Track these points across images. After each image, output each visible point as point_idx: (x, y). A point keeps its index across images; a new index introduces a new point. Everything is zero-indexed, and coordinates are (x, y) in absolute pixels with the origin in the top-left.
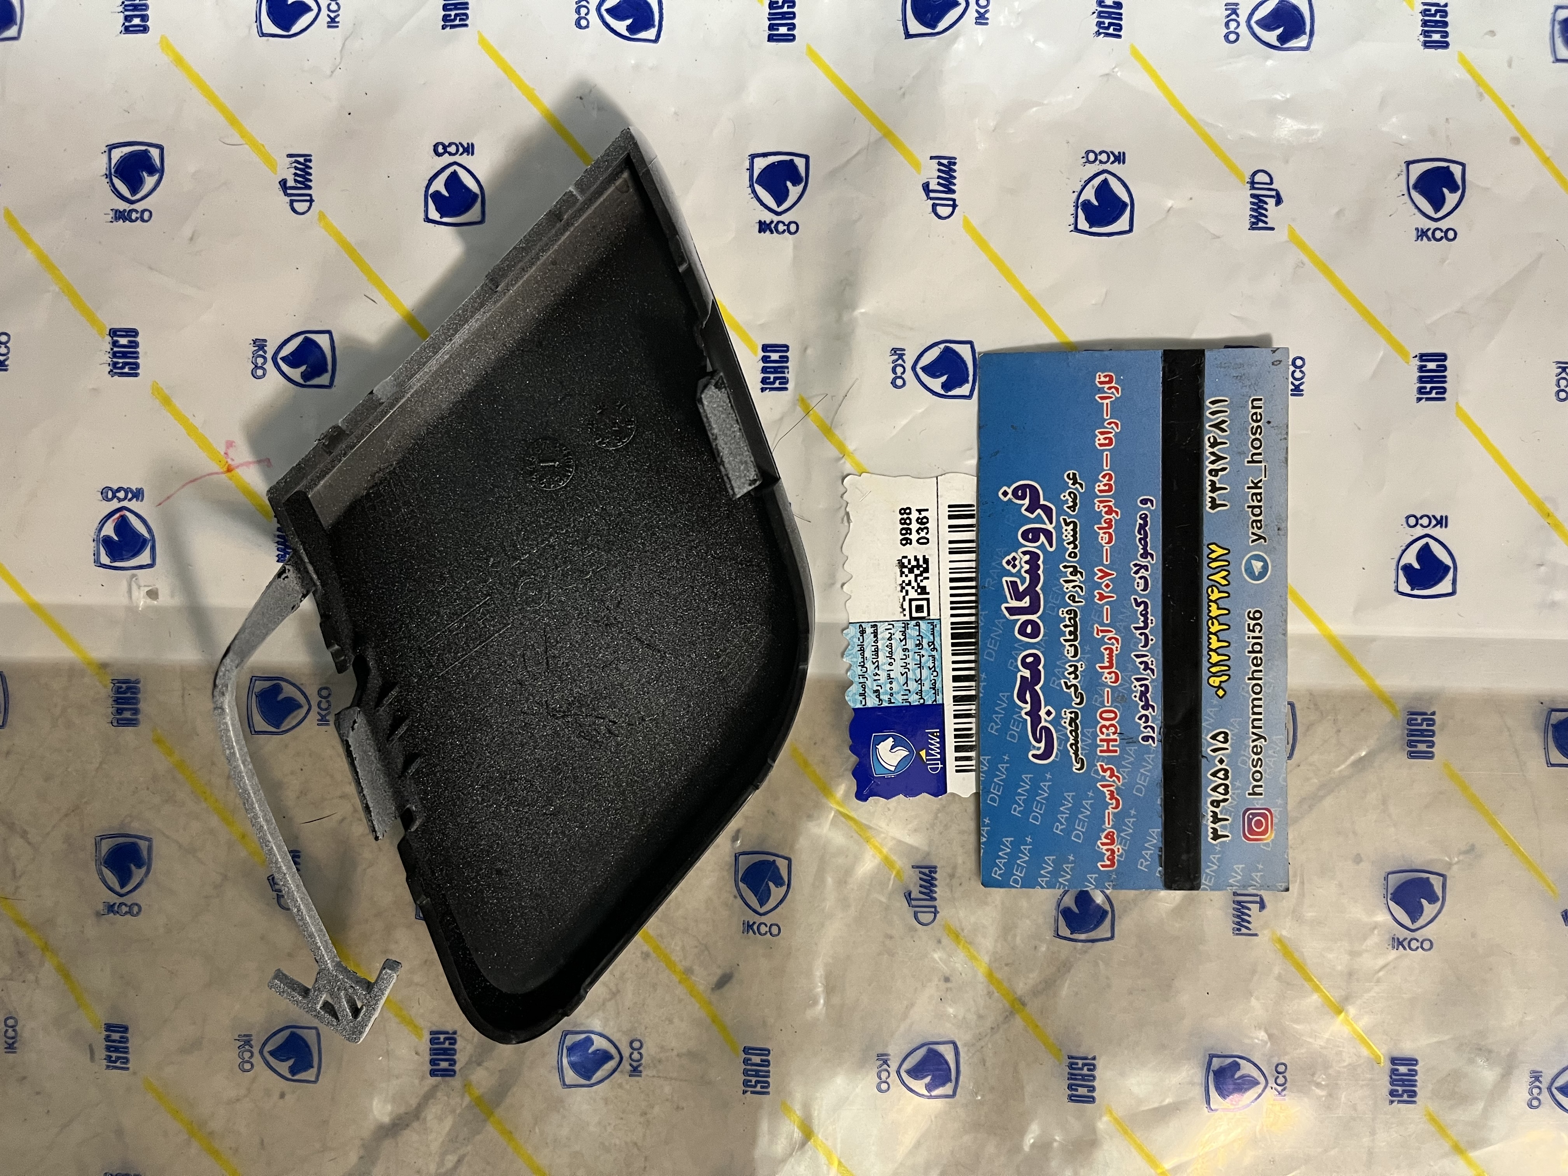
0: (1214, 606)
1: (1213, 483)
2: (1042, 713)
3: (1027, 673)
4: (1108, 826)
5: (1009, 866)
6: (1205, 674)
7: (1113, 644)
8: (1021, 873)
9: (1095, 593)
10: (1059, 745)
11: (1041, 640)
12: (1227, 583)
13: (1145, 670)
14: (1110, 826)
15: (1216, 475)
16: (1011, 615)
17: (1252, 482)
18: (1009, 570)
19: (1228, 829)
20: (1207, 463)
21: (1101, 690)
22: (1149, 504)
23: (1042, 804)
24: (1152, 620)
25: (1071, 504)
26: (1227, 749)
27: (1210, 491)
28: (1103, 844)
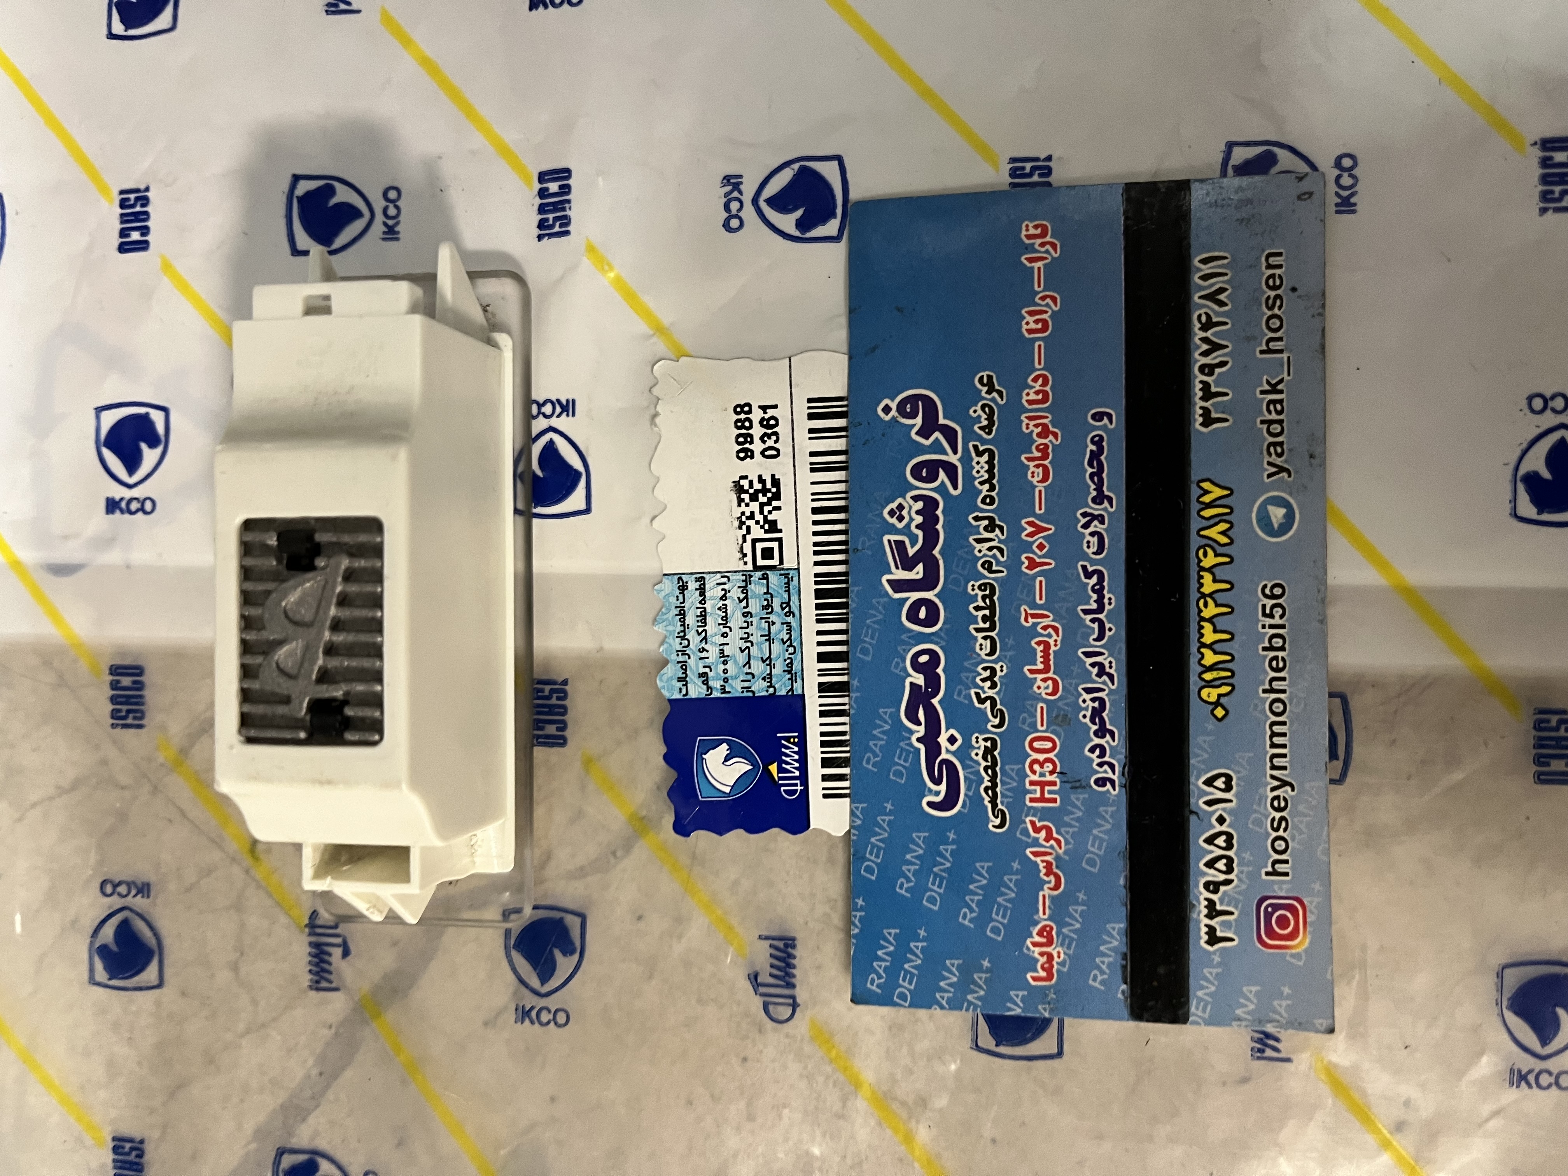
0: (1207, 578)
1: (1206, 386)
2: (943, 739)
3: (919, 680)
4: (1043, 917)
5: (893, 972)
6: (1194, 681)
7: (1050, 636)
8: (910, 983)
9: (1023, 558)
10: (968, 789)
11: (941, 629)
12: (1229, 541)
13: (1099, 675)
14: (1046, 917)
15: (1211, 374)
16: (896, 592)
17: (1268, 382)
18: (893, 525)
19: (1233, 929)
20: (1196, 355)
21: (1032, 706)
22: (1106, 420)
23: (942, 878)
24: (1110, 599)
25: (985, 423)
26: (1231, 801)
27: (1200, 399)
28: (1035, 944)
